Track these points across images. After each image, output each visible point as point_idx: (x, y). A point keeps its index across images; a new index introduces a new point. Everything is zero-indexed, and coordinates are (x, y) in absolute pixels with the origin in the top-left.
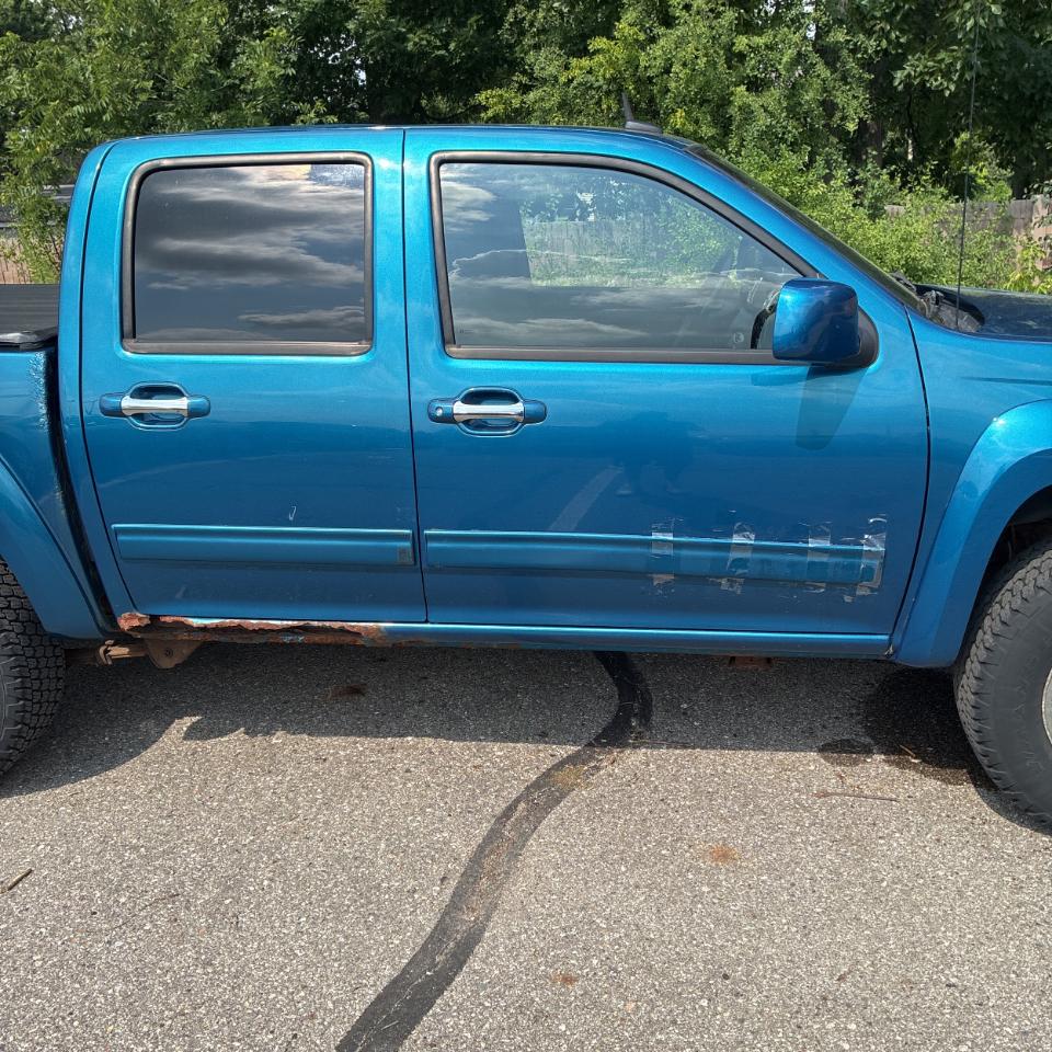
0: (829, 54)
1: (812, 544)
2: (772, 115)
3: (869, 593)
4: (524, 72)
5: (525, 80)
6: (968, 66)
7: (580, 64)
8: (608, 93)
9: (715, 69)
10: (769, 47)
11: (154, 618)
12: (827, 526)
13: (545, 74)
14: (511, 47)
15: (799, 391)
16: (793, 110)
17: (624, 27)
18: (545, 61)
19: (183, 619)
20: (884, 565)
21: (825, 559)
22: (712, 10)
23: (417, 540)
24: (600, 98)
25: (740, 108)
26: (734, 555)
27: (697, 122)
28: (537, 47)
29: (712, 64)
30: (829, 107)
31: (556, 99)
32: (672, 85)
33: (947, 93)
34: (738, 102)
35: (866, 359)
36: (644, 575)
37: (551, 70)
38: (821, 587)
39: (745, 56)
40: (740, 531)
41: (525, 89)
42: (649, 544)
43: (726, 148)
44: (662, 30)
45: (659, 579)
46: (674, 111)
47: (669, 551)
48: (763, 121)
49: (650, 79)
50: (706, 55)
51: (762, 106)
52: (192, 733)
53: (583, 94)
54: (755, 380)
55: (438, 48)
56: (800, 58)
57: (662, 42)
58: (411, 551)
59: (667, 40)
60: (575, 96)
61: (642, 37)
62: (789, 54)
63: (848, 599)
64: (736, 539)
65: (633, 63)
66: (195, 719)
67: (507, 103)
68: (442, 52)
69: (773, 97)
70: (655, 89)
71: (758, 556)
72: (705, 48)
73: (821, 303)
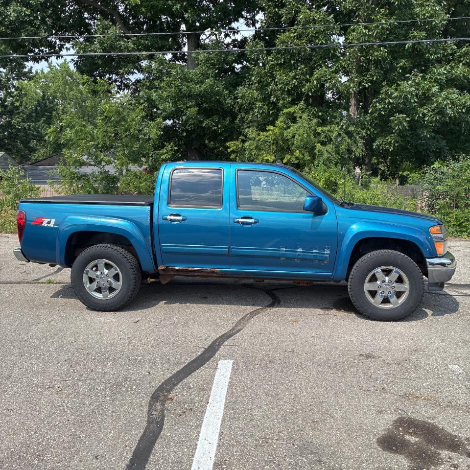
0: (349, 134)
1: (314, 251)
2: (330, 153)
3: (327, 263)
4: (243, 136)
5: (243, 138)
6: (396, 142)
7: (263, 135)
8: (273, 144)
9: (310, 137)
10: (329, 131)
11: (167, 267)
12: (317, 247)
13: (251, 137)
14: (239, 127)
15: (311, 220)
16: (337, 152)
17: (278, 123)
18: (251, 132)
19: (174, 267)
20: (329, 256)
21: (317, 255)
22: (309, 119)
23: (230, 249)
24: (270, 145)
25: (318, 151)
26: (297, 253)
27: (303, 155)
28: (249, 127)
29: (309, 136)
30: (349, 151)
31: (255, 145)
32: (295, 142)
33: (390, 150)
34: (318, 148)
35: (325, 212)
36: (279, 258)
37: (253, 135)
38: (317, 261)
39: (320, 134)
40: (300, 248)
41: (243, 141)
42: (280, 250)
43: (313, 164)
44: (292, 124)
45: (282, 259)
46: (296, 151)
47: (284, 252)
48: (326, 155)
49: (288, 140)
50: (307, 133)
51: (326, 150)
53: (264, 144)
54: (303, 217)
55: (215, 126)
56: (339, 135)
57: (292, 128)
58: (228, 251)
59: (293, 127)
60: (261, 144)
61: (285, 126)
62: (336, 133)
63: (322, 264)
64: (298, 250)
65: (282, 134)
67: (237, 145)
68: (216, 128)
69: (330, 147)
70: (290, 143)
71: (303, 254)
72: (307, 131)
73: (314, 200)
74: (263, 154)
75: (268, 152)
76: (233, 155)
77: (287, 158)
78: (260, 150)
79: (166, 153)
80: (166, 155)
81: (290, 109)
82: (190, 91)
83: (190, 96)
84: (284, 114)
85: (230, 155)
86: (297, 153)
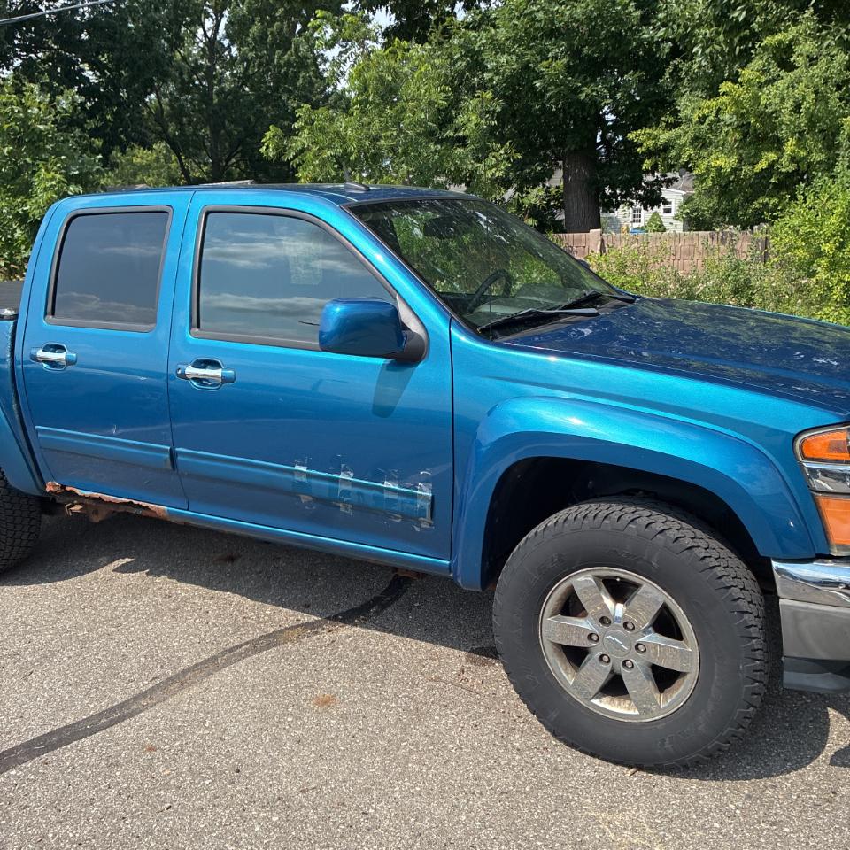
1: (386, 485)
3: (428, 527)
4: (672, 113)
5: (671, 119)
7: (708, 106)
11: (62, 487)
12: (395, 473)
17: (748, 72)
19: (75, 489)
20: (431, 506)
21: (395, 497)
23: (174, 456)
24: (727, 132)
26: (342, 487)
36: (295, 494)
38: (398, 518)
40: (345, 470)
41: (670, 127)
42: (292, 472)
44: (783, 73)
45: (304, 498)
46: (787, 140)
47: (304, 479)
49: (771, 114)
52: (123, 569)
57: (778, 83)
58: (169, 460)
59: (783, 80)
60: (708, 131)
61: (763, 79)
63: (417, 529)
64: (342, 476)
65: (755, 101)
66: (130, 560)
67: (655, 139)
71: (357, 489)
74: (710, 154)
75: (722, 148)
76: (647, 161)
77: (767, 159)
78: (705, 146)
79: (494, 166)
80: (494, 170)
81: (779, 37)
82: (552, 22)
83: (552, 33)
84: (765, 49)
85: (642, 162)
86: (790, 146)
